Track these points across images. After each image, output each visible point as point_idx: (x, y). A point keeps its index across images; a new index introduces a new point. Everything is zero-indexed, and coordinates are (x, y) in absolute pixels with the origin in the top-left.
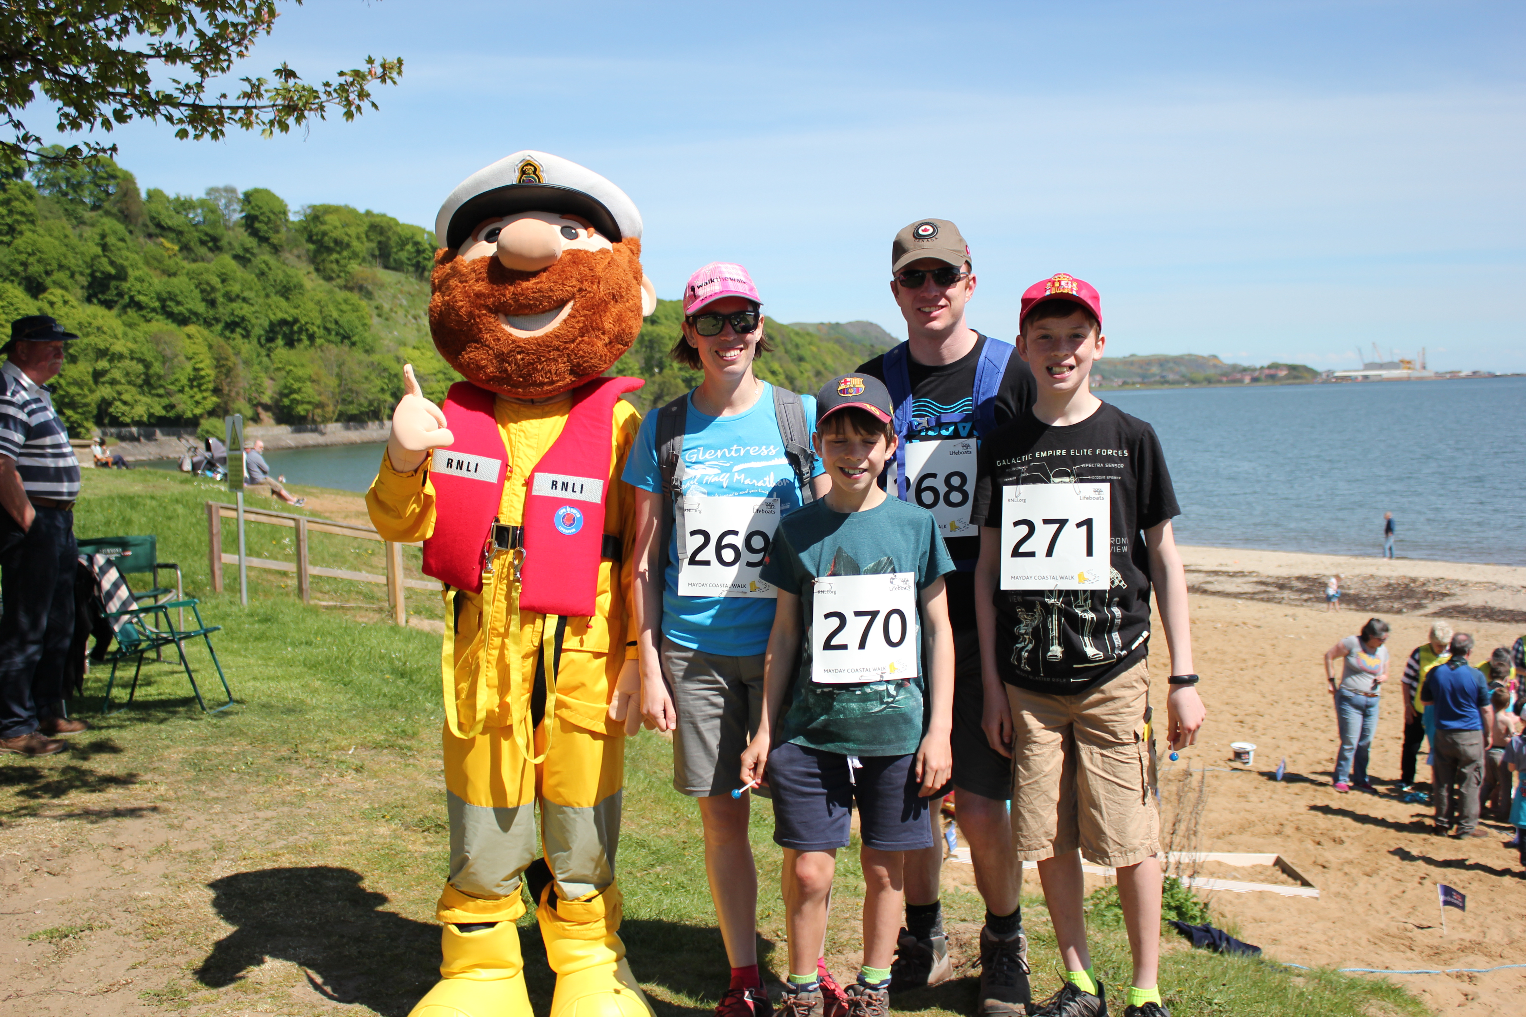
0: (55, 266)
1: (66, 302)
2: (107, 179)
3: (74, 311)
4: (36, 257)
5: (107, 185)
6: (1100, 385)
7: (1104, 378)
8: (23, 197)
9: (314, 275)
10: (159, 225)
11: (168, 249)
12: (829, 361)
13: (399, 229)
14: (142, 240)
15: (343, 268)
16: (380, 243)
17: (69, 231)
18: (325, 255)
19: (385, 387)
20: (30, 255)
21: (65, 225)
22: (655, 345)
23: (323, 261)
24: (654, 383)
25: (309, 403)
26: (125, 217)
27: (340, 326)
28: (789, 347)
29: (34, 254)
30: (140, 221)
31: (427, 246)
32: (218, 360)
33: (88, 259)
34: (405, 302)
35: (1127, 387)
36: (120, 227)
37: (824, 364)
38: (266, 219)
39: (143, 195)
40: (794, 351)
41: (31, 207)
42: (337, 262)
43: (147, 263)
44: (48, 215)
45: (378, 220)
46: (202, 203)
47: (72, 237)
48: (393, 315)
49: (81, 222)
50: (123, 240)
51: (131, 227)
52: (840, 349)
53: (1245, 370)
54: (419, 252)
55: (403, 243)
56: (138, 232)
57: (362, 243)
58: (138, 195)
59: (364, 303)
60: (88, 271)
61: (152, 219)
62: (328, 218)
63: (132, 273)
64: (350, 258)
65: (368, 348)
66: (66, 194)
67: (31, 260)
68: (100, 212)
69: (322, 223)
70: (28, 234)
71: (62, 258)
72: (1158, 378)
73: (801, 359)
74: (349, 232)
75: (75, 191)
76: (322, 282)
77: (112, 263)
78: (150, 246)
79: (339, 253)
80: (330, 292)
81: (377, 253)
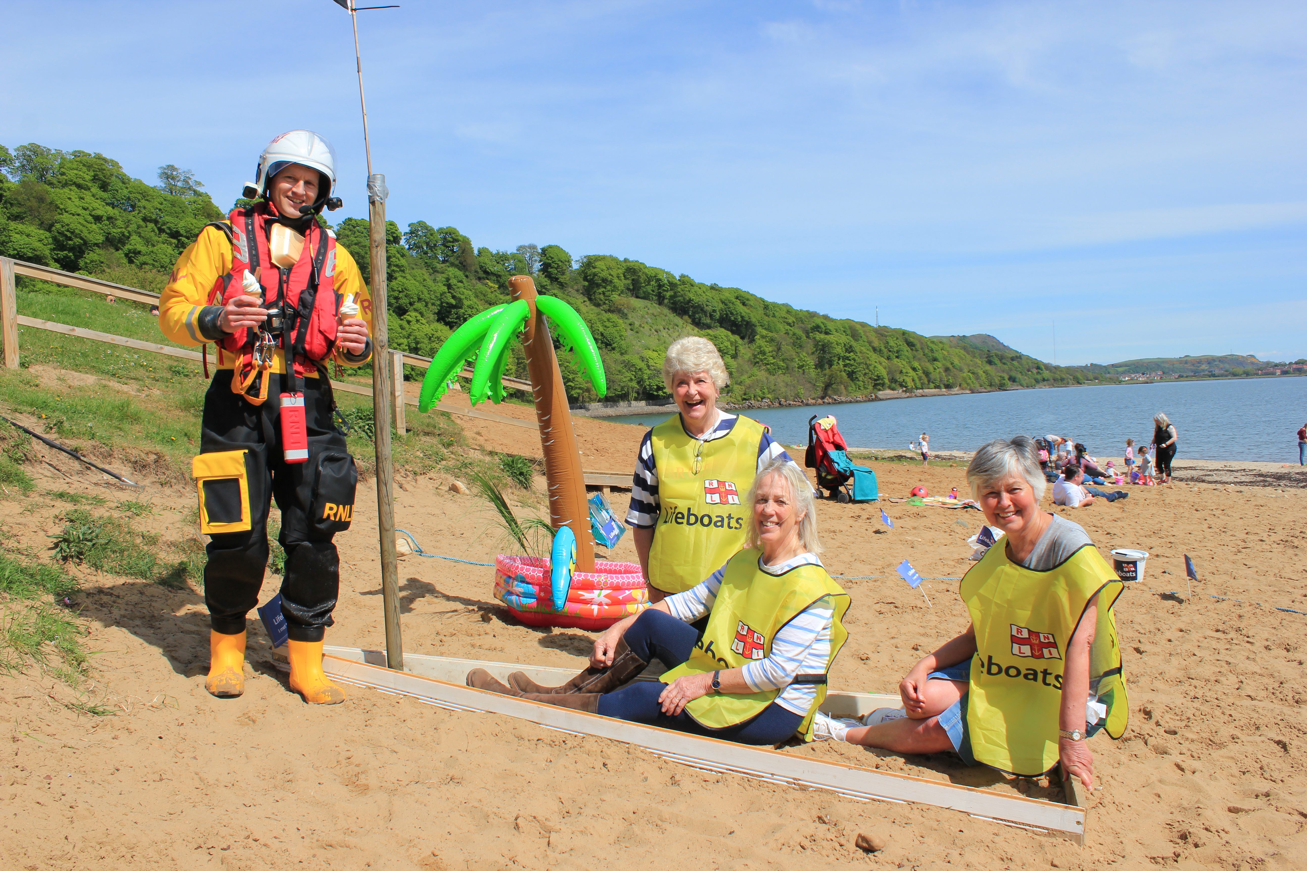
0: (416, 299)
1: (418, 321)
2: (453, 242)
3: (423, 326)
4: (405, 293)
5: (453, 246)
6: (1161, 378)
7: (1164, 373)
8: (399, 256)
9: (588, 303)
10: (486, 272)
11: (491, 287)
12: (956, 362)
13: (646, 271)
14: (474, 281)
15: (607, 297)
16: (633, 280)
17: (426, 276)
18: (595, 289)
19: (633, 377)
20: (400, 292)
21: (422, 273)
22: (826, 349)
23: (594, 293)
24: (825, 375)
25: (580, 388)
26: (463, 266)
27: (604, 337)
28: (926, 351)
29: (402, 291)
30: (473, 269)
31: (666, 282)
32: (518, 359)
33: (438, 295)
34: (650, 321)
35: (1182, 379)
36: (460, 274)
37: (952, 364)
38: (556, 266)
39: (476, 252)
40: (930, 354)
41: (403, 262)
42: (604, 293)
43: (477, 296)
44: (414, 266)
45: (632, 264)
46: (513, 256)
47: (428, 280)
48: (642, 329)
49: (435, 271)
50: (461, 282)
51: (467, 273)
52: (965, 353)
53: (1276, 365)
54: (660, 286)
55: (649, 280)
56: (472, 276)
57: (620, 280)
58: (472, 252)
59: (621, 321)
60: (439, 303)
61: (481, 267)
62: (597, 264)
63: (466, 303)
64: (612, 291)
65: (623, 351)
66: (426, 253)
67: (401, 295)
68: (448, 264)
69: (594, 268)
70: (400, 279)
71: (420, 293)
72: (1207, 373)
73: (935, 359)
74: (612, 273)
75: (432, 251)
76: (593, 307)
77: (454, 297)
78: (479, 285)
79: (605, 288)
80: (598, 314)
81: (631, 287)
